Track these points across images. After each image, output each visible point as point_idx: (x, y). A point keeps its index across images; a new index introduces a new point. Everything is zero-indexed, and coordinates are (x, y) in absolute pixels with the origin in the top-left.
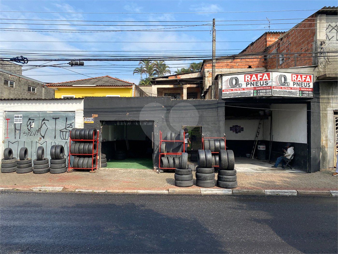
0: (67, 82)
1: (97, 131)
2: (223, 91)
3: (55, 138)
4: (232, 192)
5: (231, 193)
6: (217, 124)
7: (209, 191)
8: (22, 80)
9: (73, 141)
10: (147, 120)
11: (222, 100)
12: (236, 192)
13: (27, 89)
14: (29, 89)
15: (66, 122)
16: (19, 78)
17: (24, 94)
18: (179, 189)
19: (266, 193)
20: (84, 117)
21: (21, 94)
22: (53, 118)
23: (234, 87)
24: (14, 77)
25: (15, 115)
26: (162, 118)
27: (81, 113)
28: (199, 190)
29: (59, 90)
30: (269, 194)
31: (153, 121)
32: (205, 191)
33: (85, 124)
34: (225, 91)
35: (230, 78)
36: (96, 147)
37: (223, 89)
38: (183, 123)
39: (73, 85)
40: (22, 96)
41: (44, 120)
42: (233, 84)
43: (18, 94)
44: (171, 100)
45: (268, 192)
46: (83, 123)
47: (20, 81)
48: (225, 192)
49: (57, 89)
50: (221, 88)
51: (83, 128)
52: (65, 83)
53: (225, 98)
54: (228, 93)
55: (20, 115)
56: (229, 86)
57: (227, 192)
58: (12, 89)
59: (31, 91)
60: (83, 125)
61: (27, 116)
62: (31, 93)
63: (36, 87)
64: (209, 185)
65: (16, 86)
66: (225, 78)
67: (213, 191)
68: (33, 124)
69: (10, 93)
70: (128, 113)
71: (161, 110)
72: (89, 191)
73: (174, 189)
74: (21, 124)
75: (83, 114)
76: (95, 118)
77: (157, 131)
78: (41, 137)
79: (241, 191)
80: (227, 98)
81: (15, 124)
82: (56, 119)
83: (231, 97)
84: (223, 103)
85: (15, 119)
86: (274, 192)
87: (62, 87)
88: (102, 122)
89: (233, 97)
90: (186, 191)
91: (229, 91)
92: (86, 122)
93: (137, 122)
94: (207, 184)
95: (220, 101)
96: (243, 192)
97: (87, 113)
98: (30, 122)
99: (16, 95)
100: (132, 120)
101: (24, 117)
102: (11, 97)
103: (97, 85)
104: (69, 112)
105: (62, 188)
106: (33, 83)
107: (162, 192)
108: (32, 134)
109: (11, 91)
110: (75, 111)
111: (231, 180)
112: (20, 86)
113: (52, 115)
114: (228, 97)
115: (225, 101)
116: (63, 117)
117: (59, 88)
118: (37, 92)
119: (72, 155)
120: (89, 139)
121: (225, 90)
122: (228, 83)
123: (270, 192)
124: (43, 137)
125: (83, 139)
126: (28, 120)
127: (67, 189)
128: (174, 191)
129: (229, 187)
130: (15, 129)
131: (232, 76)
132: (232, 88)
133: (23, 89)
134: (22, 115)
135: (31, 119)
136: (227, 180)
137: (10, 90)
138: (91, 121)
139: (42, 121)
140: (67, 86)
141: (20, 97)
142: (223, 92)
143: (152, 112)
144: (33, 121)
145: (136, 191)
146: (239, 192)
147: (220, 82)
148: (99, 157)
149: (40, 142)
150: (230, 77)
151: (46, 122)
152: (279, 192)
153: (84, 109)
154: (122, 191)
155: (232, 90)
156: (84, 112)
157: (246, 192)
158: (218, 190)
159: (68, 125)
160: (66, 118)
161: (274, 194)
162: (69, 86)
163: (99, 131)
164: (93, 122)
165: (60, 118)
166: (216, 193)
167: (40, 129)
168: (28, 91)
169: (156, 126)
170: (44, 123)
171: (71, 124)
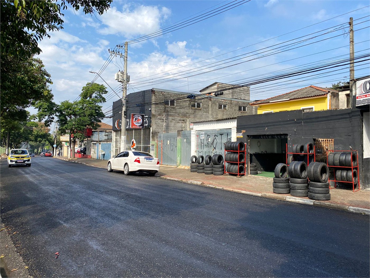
0: (268, 99)
1: (245, 144)
2: (357, 98)
3: (221, 149)
4: (314, 203)
5: (312, 203)
6: (350, 136)
7: (293, 199)
8: (233, 103)
9: (228, 152)
10: (281, 133)
11: (356, 108)
12: (317, 204)
13: (238, 109)
14: (240, 109)
15: (227, 137)
16: (230, 101)
17: (235, 114)
18: (269, 194)
19: (349, 210)
20: (237, 132)
21: (233, 114)
22: (220, 134)
23: (368, 93)
24: (226, 101)
25: (201, 133)
26: (295, 131)
27: (235, 129)
28: (285, 197)
29: (260, 107)
30: (353, 211)
31: (287, 135)
32: (290, 199)
33: (237, 138)
34: (359, 98)
35: (364, 83)
36: (244, 157)
37: (357, 96)
38: (315, 136)
39: (270, 102)
40: (233, 116)
41: (215, 136)
42: (367, 89)
43: (230, 114)
44: (302, 113)
45: (352, 209)
46: (236, 138)
47: (231, 103)
48: (307, 202)
49: (259, 106)
50: (355, 95)
51: (236, 141)
52: (267, 100)
53: (359, 105)
54: (362, 99)
55: (203, 133)
56: (363, 91)
57: (309, 203)
58: (225, 111)
59: (242, 111)
60: (236, 139)
61: (207, 133)
62: (242, 112)
63: (246, 106)
64: (298, 194)
65: (228, 108)
66: (359, 83)
67: (297, 199)
68: (210, 139)
69: (223, 115)
70: (267, 128)
71: (293, 123)
72: (220, 188)
73: (266, 194)
74: (204, 139)
75: (236, 131)
76: (244, 134)
77: (290, 144)
78: (214, 148)
79: (322, 203)
80: (360, 105)
81: (201, 139)
82: (221, 135)
83: (365, 104)
84: (358, 111)
85: (201, 135)
86: (358, 210)
87: (264, 104)
88: (248, 136)
89: (367, 104)
90: (274, 196)
91: (364, 97)
92: (238, 137)
93: (276, 136)
94: (295, 193)
95: (354, 110)
96: (325, 204)
97: (239, 129)
98: (208, 138)
99: (228, 115)
100: (270, 134)
101: (205, 134)
102: (225, 117)
103: (290, 99)
104: (229, 129)
105: (201, 182)
106: (243, 103)
107: (256, 194)
108: (209, 146)
109: (225, 113)
110: (231, 129)
111: (316, 191)
112: (231, 108)
113: (219, 132)
114: (362, 105)
115: (360, 110)
116: (225, 133)
117: (261, 106)
118: (247, 111)
119: (227, 162)
120: (236, 150)
121: (359, 96)
122: (362, 88)
123: (354, 210)
124: (215, 148)
125: (233, 150)
126: (207, 136)
127: (204, 184)
128: (265, 195)
129: (314, 198)
130: (201, 143)
131: (365, 79)
132: (366, 93)
133: (234, 110)
134: (204, 133)
135: (209, 135)
136: (312, 192)
137: (223, 112)
138: (241, 135)
139: (214, 137)
140: (265, 103)
141: (232, 117)
142: (357, 100)
143: (285, 126)
144: (209, 136)
145: (240, 191)
146: (320, 204)
147: (354, 88)
148: (247, 165)
149: (213, 152)
150: (363, 81)
151: (216, 137)
152: (365, 211)
153: (237, 126)
154: (232, 190)
155: (366, 96)
156: (237, 129)
157: (327, 205)
158: (301, 200)
159: (228, 139)
160: (227, 134)
161: (359, 212)
162: (267, 103)
163: (246, 144)
164: (242, 137)
165: (224, 134)
166: (299, 202)
167: (213, 142)
168: (239, 110)
169: (289, 139)
170: (215, 138)
171: (230, 138)
